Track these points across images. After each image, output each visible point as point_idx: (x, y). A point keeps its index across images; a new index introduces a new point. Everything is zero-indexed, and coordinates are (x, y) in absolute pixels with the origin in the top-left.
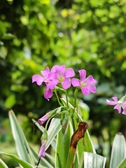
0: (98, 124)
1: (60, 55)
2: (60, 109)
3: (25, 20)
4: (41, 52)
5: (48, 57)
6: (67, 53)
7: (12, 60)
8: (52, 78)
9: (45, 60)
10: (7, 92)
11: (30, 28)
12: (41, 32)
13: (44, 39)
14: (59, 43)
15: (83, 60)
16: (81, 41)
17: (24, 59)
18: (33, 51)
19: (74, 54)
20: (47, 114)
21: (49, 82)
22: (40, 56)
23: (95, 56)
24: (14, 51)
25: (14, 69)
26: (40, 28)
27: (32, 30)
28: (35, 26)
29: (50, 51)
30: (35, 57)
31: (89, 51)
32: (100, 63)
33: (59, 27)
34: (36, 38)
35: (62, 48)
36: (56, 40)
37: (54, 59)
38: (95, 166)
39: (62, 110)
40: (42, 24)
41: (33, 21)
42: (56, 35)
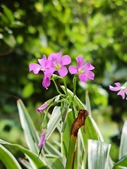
0: (118, 110)
1: (77, 42)
2: (58, 97)
3: (39, 7)
4: (57, 39)
5: (64, 43)
6: (84, 39)
7: (27, 48)
8: (49, 66)
9: (62, 47)
10: (24, 81)
11: (44, 15)
12: (56, 19)
13: (59, 26)
14: (75, 29)
15: (100, 46)
16: (98, 26)
17: (40, 47)
18: (49, 38)
19: (91, 40)
20: (46, 103)
21: (46, 70)
22: (56, 43)
23: (111, 41)
24: (30, 39)
25: (30, 57)
26: (55, 14)
27: (47, 17)
28: (49, 13)
29: (66, 38)
30: (52, 44)
31: (105, 36)
32: (117, 47)
33: (75, 13)
34: (51, 24)
35: (78, 34)
36: (71, 26)
37: (71, 45)
38: (99, 153)
39: (60, 99)
40: (56, 11)
41: (48, 8)
42: (71, 21)
